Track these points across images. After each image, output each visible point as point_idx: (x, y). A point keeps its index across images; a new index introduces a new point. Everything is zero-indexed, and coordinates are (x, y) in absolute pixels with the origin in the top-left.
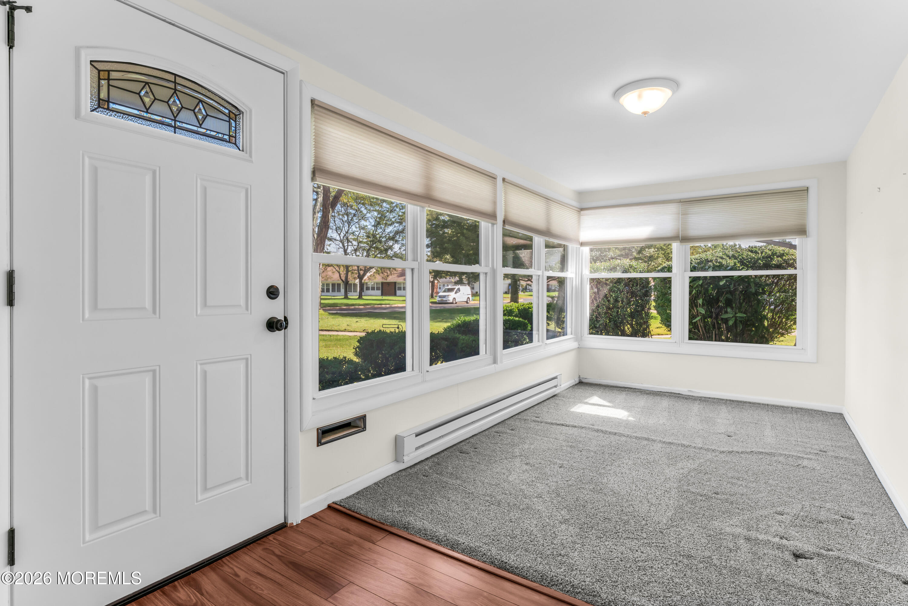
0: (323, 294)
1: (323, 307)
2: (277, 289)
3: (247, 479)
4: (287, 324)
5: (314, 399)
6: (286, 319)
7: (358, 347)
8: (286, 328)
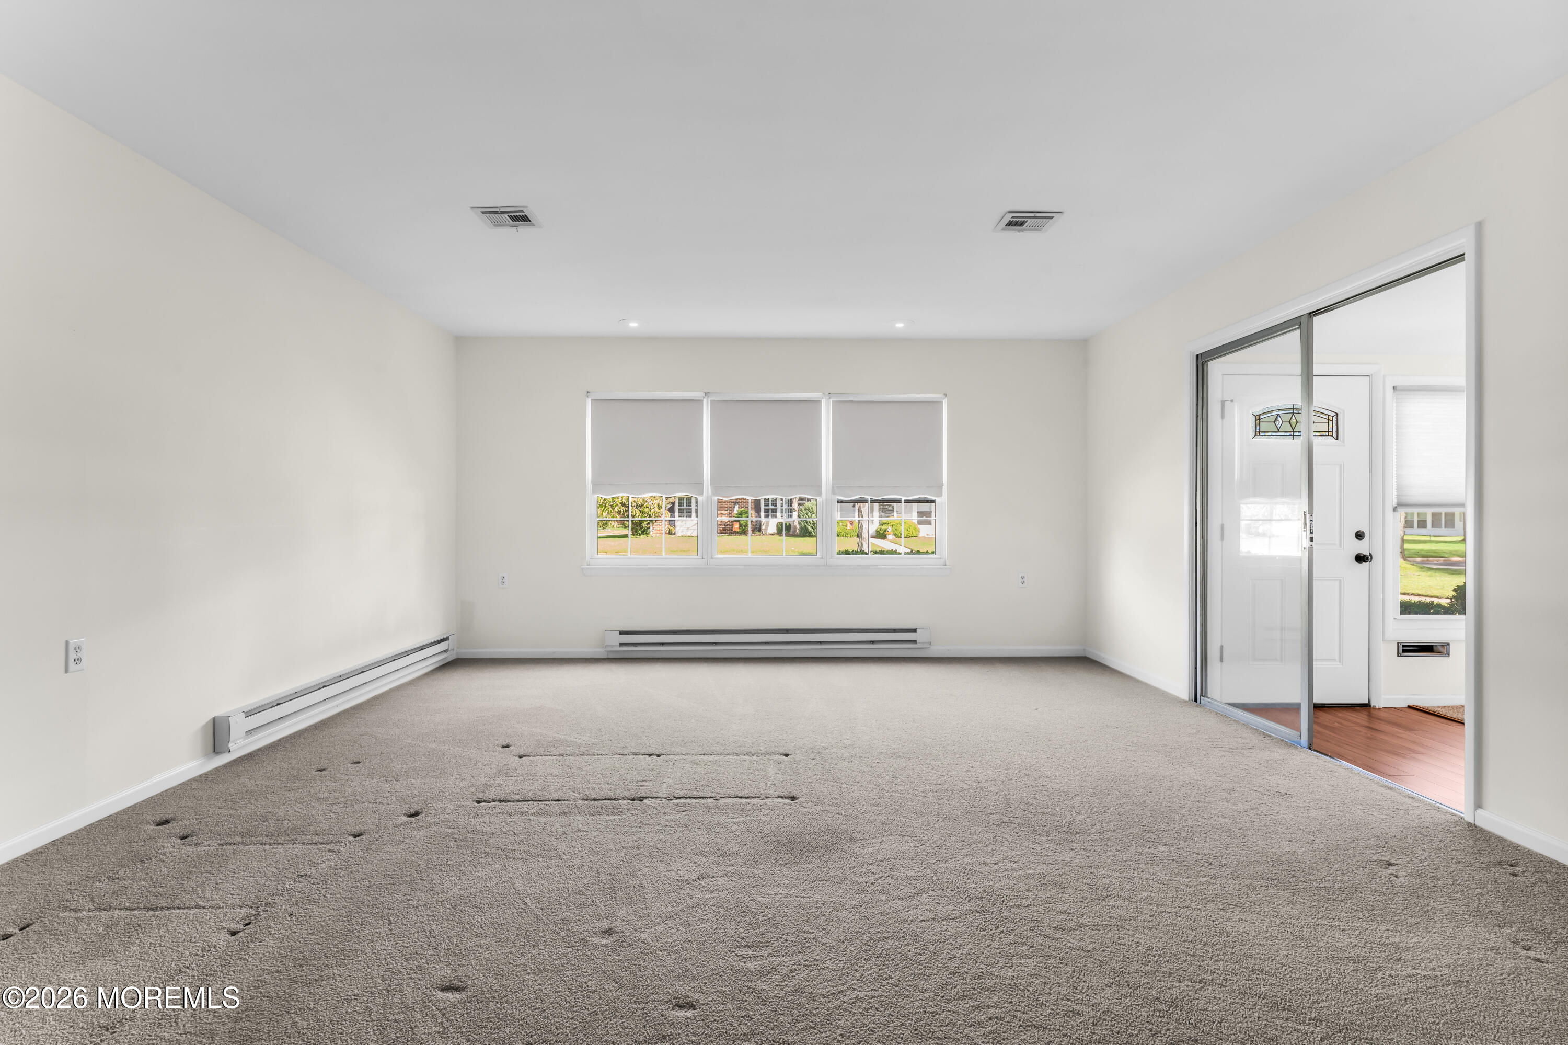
0: (1409, 531)
1: (1405, 555)
2: (1363, 533)
3: (1340, 662)
4: (1372, 558)
5: (1395, 619)
6: (1370, 555)
7: (1454, 597)
8: (1371, 561)
